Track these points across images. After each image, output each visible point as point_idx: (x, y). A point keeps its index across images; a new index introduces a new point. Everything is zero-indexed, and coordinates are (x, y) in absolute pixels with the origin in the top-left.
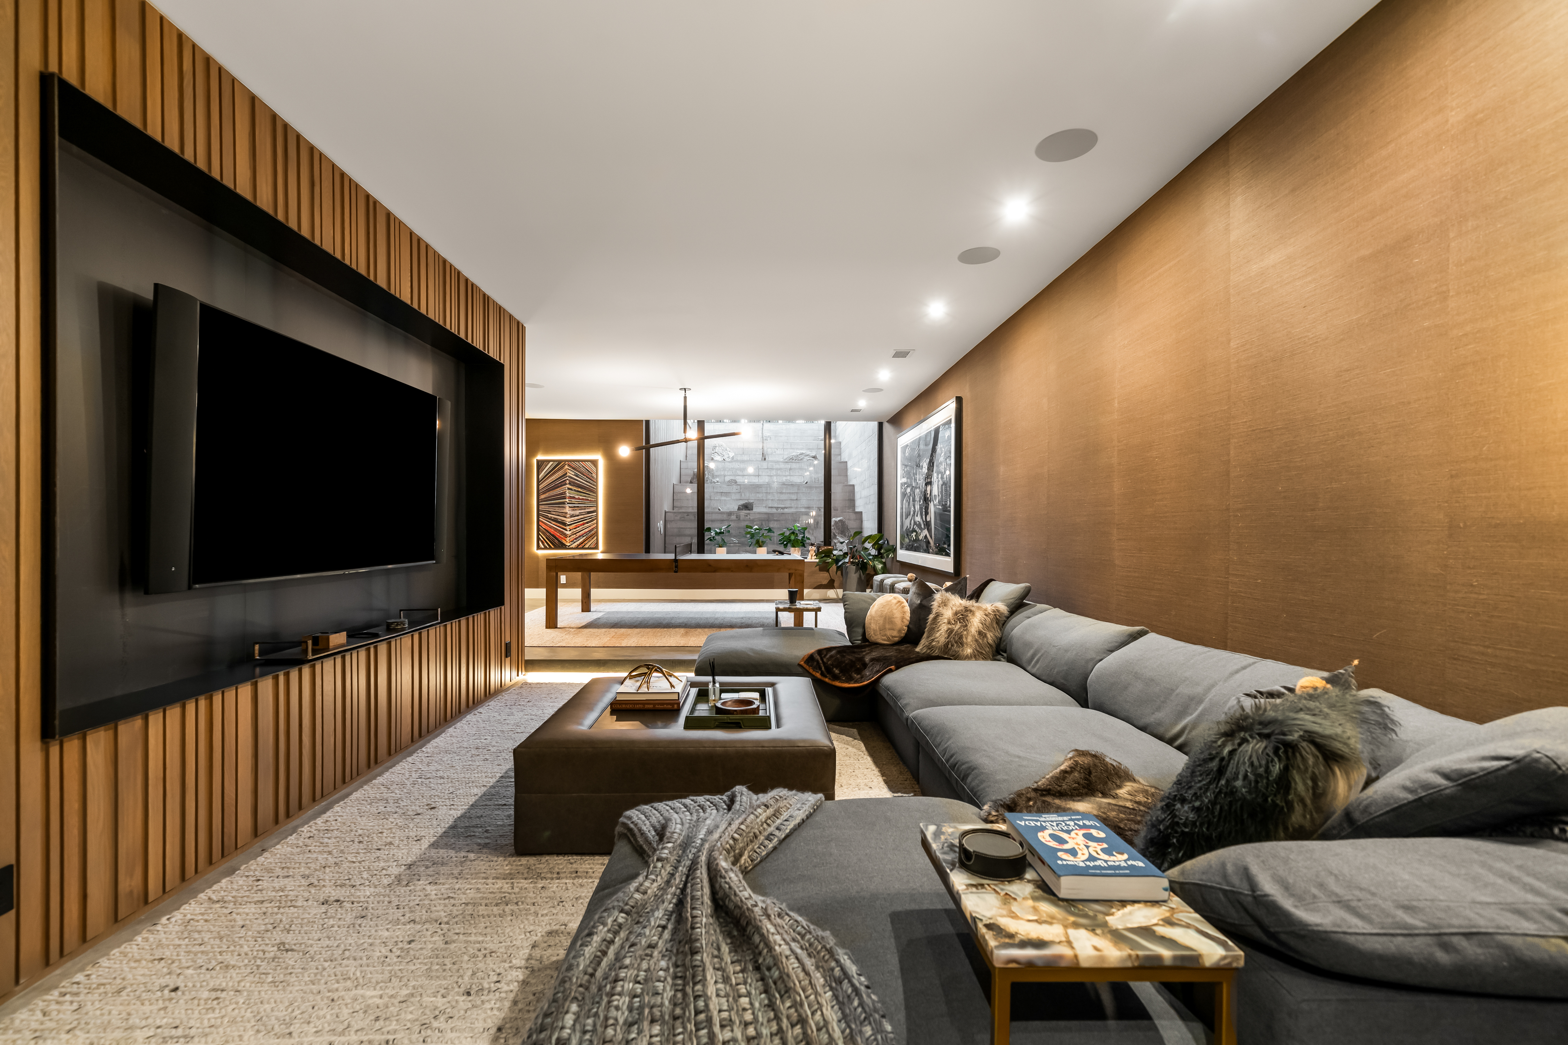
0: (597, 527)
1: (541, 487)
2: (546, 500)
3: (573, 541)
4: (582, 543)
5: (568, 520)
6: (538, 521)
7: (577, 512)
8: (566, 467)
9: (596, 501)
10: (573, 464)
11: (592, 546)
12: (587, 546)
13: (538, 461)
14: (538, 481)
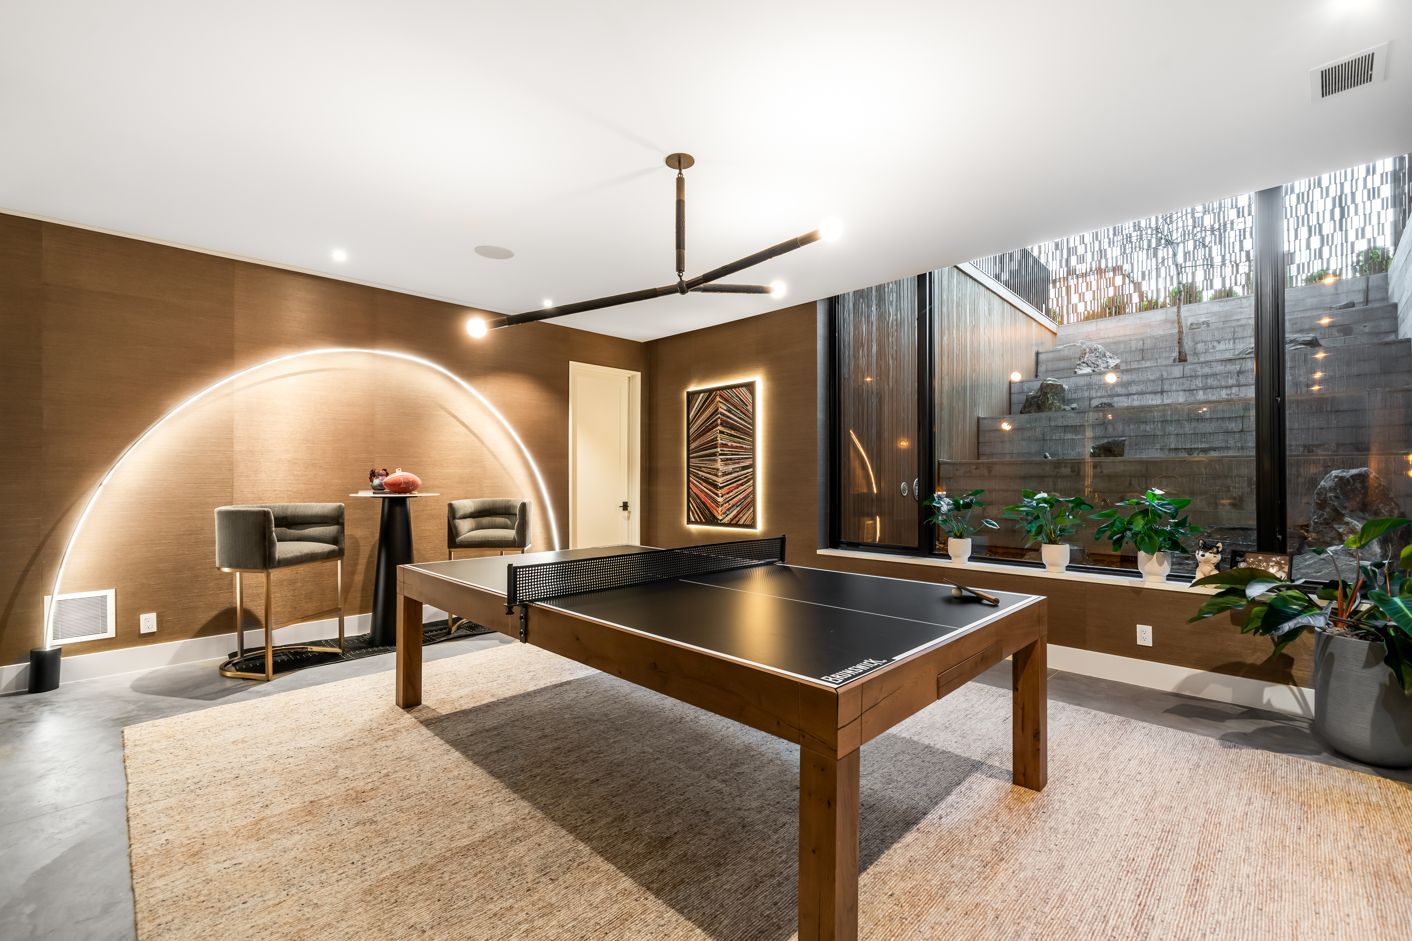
0: (753, 492)
1: (692, 431)
2: (698, 449)
3: (726, 514)
4: (735, 517)
5: (720, 480)
6: (689, 481)
7: (730, 468)
8: (718, 399)
9: (753, 450)
10: (725, 393)
11: (748, 523)
12: (741, 522)
13: (689, 394)
14: (688, 424)
